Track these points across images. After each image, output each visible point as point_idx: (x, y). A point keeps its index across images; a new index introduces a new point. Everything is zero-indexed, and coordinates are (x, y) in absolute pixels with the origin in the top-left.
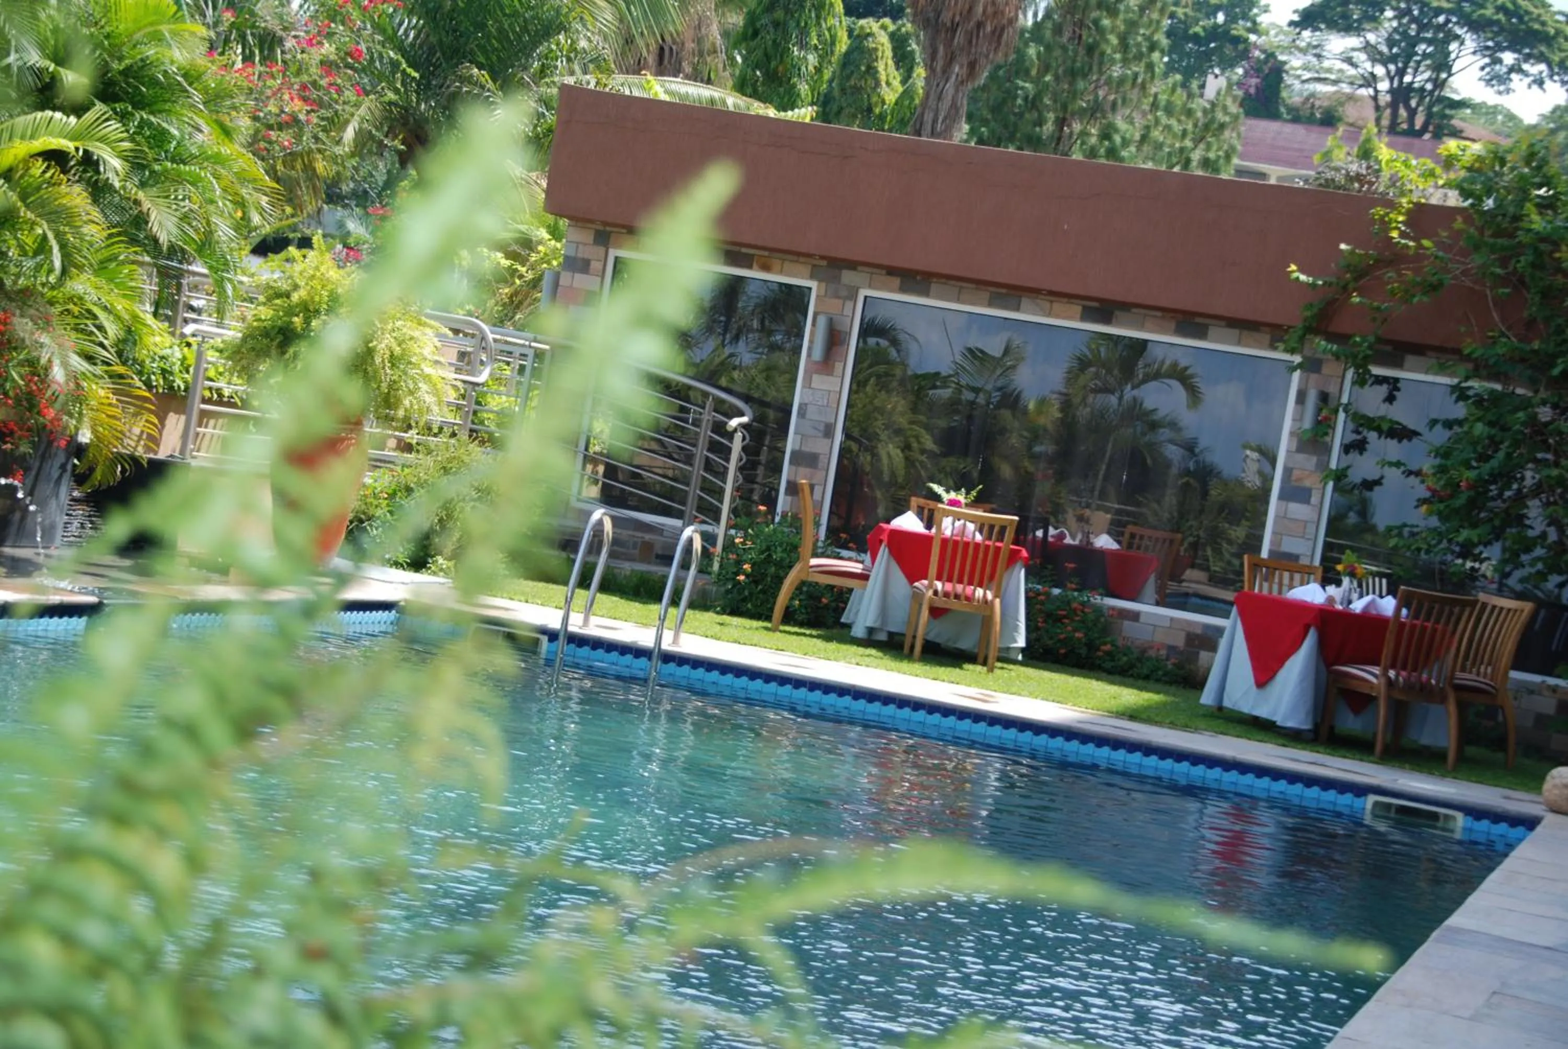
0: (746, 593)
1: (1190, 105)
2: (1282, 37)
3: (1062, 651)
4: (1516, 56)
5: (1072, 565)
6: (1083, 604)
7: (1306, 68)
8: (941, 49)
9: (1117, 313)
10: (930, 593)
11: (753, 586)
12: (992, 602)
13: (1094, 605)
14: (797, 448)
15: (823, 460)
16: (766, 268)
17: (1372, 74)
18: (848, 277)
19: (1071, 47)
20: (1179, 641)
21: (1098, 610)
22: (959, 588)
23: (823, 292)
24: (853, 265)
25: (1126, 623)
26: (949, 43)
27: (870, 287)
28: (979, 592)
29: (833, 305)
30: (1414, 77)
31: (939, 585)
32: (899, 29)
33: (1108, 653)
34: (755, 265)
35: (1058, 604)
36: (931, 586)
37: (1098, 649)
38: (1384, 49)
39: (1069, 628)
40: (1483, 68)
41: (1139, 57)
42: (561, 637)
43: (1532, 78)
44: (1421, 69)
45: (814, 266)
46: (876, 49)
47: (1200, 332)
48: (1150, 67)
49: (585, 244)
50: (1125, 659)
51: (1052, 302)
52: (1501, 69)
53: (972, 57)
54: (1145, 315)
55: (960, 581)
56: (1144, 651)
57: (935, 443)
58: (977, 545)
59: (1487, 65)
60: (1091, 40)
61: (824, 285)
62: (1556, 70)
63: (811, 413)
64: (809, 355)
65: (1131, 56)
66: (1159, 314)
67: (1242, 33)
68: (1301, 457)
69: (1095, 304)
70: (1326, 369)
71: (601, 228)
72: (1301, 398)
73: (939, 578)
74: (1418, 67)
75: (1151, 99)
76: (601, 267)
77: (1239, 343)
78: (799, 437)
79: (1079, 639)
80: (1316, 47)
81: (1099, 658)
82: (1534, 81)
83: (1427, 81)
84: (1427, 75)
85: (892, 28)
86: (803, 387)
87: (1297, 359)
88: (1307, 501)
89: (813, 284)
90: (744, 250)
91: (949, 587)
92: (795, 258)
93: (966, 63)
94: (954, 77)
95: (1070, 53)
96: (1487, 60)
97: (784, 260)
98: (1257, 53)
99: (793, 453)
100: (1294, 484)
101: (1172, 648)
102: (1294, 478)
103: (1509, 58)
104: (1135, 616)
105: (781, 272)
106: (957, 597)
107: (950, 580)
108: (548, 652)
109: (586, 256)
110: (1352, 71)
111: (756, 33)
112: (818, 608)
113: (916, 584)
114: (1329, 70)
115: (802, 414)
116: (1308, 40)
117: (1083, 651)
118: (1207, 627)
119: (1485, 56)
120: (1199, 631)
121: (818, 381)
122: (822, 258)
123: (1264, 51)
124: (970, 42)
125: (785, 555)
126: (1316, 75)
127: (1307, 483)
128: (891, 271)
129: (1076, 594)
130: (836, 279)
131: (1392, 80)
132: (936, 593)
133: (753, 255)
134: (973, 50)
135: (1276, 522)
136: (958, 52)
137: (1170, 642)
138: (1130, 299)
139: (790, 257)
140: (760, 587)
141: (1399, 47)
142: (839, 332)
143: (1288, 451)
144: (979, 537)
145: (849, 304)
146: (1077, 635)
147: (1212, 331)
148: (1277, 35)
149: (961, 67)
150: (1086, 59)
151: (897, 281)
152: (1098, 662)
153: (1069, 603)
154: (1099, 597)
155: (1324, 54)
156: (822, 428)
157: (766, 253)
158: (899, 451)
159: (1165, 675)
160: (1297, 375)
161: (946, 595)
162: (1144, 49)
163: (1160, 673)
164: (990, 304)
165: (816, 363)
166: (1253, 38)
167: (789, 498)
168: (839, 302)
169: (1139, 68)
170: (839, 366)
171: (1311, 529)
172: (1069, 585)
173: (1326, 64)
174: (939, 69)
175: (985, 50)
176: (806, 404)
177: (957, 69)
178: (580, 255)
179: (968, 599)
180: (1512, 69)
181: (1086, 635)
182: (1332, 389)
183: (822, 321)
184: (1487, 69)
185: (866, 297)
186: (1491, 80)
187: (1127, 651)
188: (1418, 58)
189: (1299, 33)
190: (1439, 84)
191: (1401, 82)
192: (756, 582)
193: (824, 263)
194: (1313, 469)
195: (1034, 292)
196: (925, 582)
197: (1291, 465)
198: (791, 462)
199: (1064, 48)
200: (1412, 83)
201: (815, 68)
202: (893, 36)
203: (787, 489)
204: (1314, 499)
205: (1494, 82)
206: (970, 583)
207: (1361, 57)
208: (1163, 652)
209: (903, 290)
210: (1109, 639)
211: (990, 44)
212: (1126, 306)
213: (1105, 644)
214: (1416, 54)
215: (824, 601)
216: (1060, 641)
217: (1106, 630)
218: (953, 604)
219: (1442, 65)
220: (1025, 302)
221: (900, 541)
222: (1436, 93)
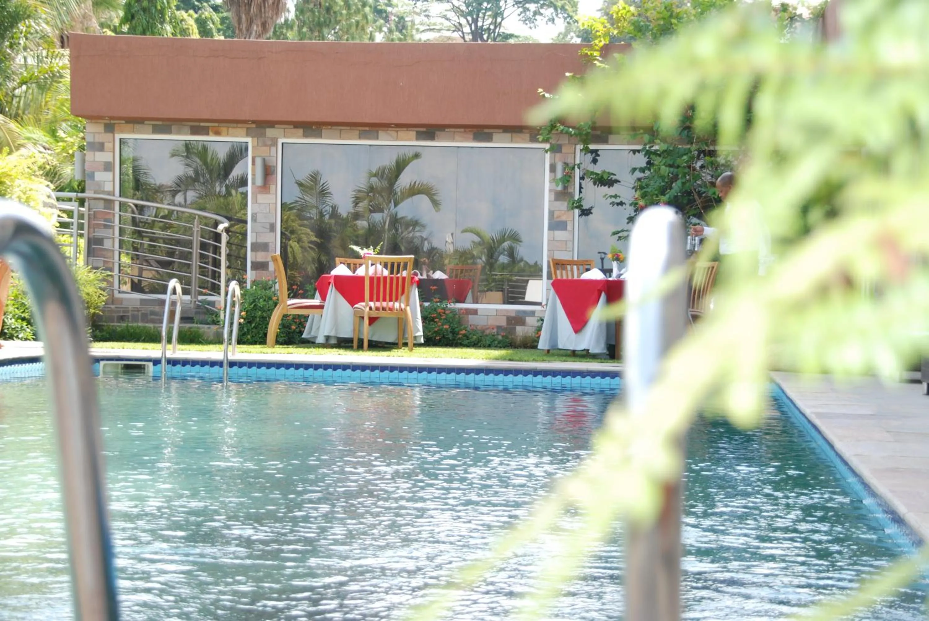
0: (245, 330)
1: (391, 37)
2: (405, 7)
3: (438, 338)
4: (536, 5)
5: (435, 287)
6: (444, 309)
7: (422, 24)
8: (244, 17)
9: (438, 133)
10: (368, 309)
11: (249, 325)
12: (405, 309)
13: (450, 309)
14: (254, 241)
15: (271, 246)
16: (218, 133)
17: (459, 23)
18: (270, 132)
19: (316, 10)
20: (503, 323)
21: (453, 311)
22: (384, 304)
23: (256, 144)
24: (272, 124)
25: (470, 316)
26: (248, 13)
27: (285, 137)
28: (397, 305)
29: (264, 150)
30: (483, 22)
31: (372, 304)
32: (200, 16)
33: (465, 335)
34: (210, 133)
35: (430, 310)
36: (367, 305)
37: (458, 334)
38: (463, 8)
39: (440, 324)
40: (519, 15)
41: (358, 11)
42: (163, 361)
43: (547, 18)
44: (486, 17)
45: (248, 128)
46: (188, 29)
47: (489, 138)
48: (365, 17)
49: (99, 133)
50: (475, 337)
51: (397, 131)
52: (530, 14)
53: (263, 20)
54: (454, 132)
55: (384, 300)
56: (483, 332)
57: (316, 237)
58: (385, 278)
59: (521, 13)
60: (327, 4)
61: (256, 139)
62: (559, 11)
63: (260, 218)
64: (253, 183)
65: (352, 11)
66: (462, 130)
67: (384, 7)
68: (558, 203)
69: (424, 129)
70: (564, 150)
71: (108, 122)
72: (553, 169)
73: (371, 300)
74: (484, 16)
75: (369, 36)
76: (112, 147)
77: (512, 141)
78: (255, 234)
79: (447, 330)
80: (425, 11)
81: (459, 339)
82: (549, 20)
83: (490, 24)
84: (490, 20)
85: (195, 16)
86: (252, 203)
87: (547, 146)
88: (565, 229)
89: (249, 140)
90: (202, 124)
91: (378, 304)
92: (235, 125)
93: (260, 24)
94: (254, 33)
95: (317, 14)
96: (521, 10)
97: (228, 127)
98: (393, 18)
99: (252, 244)
100: (556, 220)
101: (499, 327)
102: (555, 216)
103: (532, 7)
104: (475, 312)
105: (228, 135)
106: (384, 309)
107: (378, 300)
108: (154, 372)
109: (101, 141)
110: (447, 23)
111: (133, 17)
112: (289, 333)
113: (356, 306)
114: (435, 24)
115: (254, 219)
116: (420, 7)
117: (450, 336)
118: (518, 312)
119: (519, 7)
120: (513, 315)
121: (262, 198)
122: (253, 122)
123: (398, 17)
124: (261, 11)
125: (265, 303)
126: (428, 28)
127: (564, 218)
128: (296, 125)
129: (439, 304)
130: (264, 135)
131: (470, 25)
132: (371, 309)
133: (208, 127)
134: (263, 15)
135: (549, 244)
136: (254, 18)
137: (498, 324)
138: (447, 122)
139: (232, 125)
140: (253, 325)
141: (472, 6)
142: (270, 166)
143: (550, 201)
144: (386, 273)
145: (273, 149)
146: (445, 327)
147: (495, 137)
148: (402, 6)
149: (257, 26)
150: (326, 16)
151: (301, 131)
152: (459, 341)
153: (435, 310)
154: (452, 304)
155: (430, 14)
156: (268, 226)
157: (216, 124)
158: (296, 243)
159: (499, 343)
160: (548, 155)
161: (377, 309)
162: (360, 7)
163: (496, 342)
164: (360, 138)
165: (260, 187)
166: (389, 9)
167: (254, 272)
168: (266, 149)
169: (359, 18)
170: (273, 187)
171: (570, 244)
172: (435, 300)
173: (432, 20)
174: (244, 29)
175: (270, 15)
176: (256, 214)
177: (255, 28)
178: (97, 140)
179: (391, 309)
180: (535, 13)
181: (450, 326)
182: (570, 161)
183: (259, 161)
184: (523, 14)
185: (283, 144)
186: (526, 20)
187: (474, 332)
188: (484, 11)
189: (415, 4)
190: (497, 25)
191: (476, 26)
192: (250, 322)
193: (254, 126)
194: (566, 209)
195: (386, 126)
196: (363, 304)
197: (552, 209)
198: (252, 250)
199: (312, 11)
200: (483, 26)
201: (172, 34)
202: (197, 21)
203: (251, 267)
204: (569, 227)
205: (527, 22)
206: (391, 300)
207: (451, 15)
208: (495, 330)
209: (305, 136)
210: (462, 327)
211: (273, 11)
212: (442, 127)
213: (461, 330)
214: (482, 9)
215: (293, 327)
216: (435, 332)
217: (460, 323)
218: (382, 314)
219: (497, 14)
220: (381, 134)
221: (340, 282)
222: (497, 30)
